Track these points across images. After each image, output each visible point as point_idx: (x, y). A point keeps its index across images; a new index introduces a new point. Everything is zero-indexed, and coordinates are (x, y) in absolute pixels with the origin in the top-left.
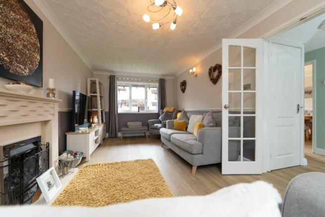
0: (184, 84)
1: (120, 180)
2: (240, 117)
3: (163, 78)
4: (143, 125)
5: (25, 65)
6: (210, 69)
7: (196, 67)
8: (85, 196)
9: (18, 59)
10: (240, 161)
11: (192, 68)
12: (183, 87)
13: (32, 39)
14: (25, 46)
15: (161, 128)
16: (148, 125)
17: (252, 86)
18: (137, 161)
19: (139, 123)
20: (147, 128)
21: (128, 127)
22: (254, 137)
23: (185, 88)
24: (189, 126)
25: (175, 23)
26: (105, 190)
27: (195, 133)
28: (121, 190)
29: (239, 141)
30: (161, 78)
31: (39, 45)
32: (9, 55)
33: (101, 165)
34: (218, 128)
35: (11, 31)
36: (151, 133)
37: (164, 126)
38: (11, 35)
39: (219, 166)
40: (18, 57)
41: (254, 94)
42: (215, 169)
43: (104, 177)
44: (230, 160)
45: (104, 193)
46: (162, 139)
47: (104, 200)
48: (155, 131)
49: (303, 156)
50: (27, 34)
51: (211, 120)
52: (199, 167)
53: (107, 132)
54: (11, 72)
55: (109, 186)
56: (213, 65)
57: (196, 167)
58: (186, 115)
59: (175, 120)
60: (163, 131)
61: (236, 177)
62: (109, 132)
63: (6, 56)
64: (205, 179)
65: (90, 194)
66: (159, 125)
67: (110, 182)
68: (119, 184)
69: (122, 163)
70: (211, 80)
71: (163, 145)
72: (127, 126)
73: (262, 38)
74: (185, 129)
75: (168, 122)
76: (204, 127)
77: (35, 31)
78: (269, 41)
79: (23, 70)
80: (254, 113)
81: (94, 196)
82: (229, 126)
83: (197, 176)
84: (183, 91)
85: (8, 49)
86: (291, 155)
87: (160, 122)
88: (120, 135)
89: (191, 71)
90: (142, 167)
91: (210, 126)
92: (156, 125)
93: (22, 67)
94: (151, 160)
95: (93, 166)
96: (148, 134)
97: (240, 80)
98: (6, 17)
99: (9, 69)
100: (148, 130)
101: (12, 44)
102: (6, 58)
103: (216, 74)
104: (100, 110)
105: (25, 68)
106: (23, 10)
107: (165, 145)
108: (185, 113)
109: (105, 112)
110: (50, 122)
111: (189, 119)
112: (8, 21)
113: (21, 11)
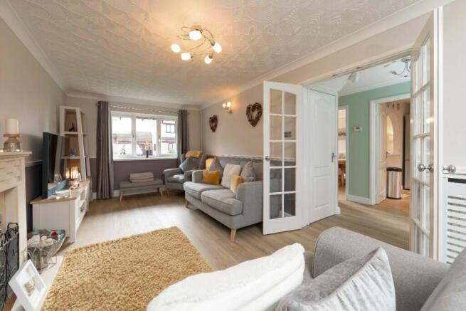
0: (214, 120)
1: (138, 263)
2: (281, 169)
3: (184, 109)
4: (155, 178)
6: (248, 108)
7: (231, 101)
8: (91, 293)
10: (281, 217)
11: (226, 101)
12: (214, 125)
15: (184, 181)
16: (163, 177)
17: (292, 134)
18: (156, 232)
19: (150, 175)
20: (162, 182)
21: (131, 182)
22: (294, 190)
23: (216, 126)
24: (224, 179)
25: (211, 57)
26: (120, 279)
27: (233, 189)
28: (145, 275)
29: (281, 196)
30: (182, 108)
33: (100, 245)
34: (259, 182)
36: (168, 189)
37: (189, 178)
39: (259, 225)
41: (294, 144)
42: (256, 230)
43: (112, 261)
44: (272, 217)
45: (120, 284)
46: (187, 197)
47: (123, 292)
48: (175, 186)
49: (337, 204)
51: (250, 172)
52: (238, 230)
53: (93, 191)
55: (124, 273)
56: (253, 103)
57: (235, 231)
58: (218, 164)
59: (204, 171)
60: (188, 186)
61: (278, 235)
62: (97, 191)
64: (246, 243)
65: (98, 288)
66: (181, 177)
67: (124, 268)
68: (138, 267)
69: (133, 237)
70: (250, 120)
71: (188, 205)
72: (129, 180)
73: (302, 84)
74: (218, 182)
75: (196, 173)
76: (243, 182)
78: (308, 89)
80: (294, 163)
81: (106, 290)
82: (271, 178)
83: (237, 241)
84: (214, 129)
86: (327, 205)
87: (182, 172)
88: (116, 193)
89: (224, 105)
90: (166, 240)
91: (250, 181)
92: (175, 176)
94: (174, 228)
95: (87, 248)
96: (162, 189)
97: (281, 126)
100: (164, 184)
103: (255, 114)
104: (83, 157)
107: (192, 205)
108: (217, 160)
109: (91, 160)
110: (15, 189)
111: (223, 170)
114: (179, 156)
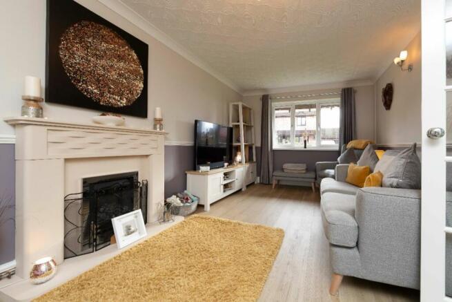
0: (388, 93)
3: (349, 86)
4: (307, 170)
5: (121, 95)
9: (111, 90)
12: (388, 98)
13: (132, 66)
14: (120, 75)
16: (315, 170)
21: (283, 171)
30: (346, 86)
31: (142, 71)
32: (99, 87)
35: (103, 62)
38: (102, 67)
40: (111, 88)
50: (125, 63)
54: (101, 103)
57: (340, 278)
62: (260, 176)
63: (95, 89)
75: (338, 167)
77: (135, 57)
79: (119, 101)
84: (388, 105)
85: (98, 81)
89: (396, 60)
92: (327, 171)
93: (117, 97)
94: (279, 231)
98: (96, 49)
99: (100, 102)
101: (103, 75)
102: (95, 91)
104: (243, 144)
105: (121, 99)
106: (119, 38)
109: (256, 148)
110: (150, 157)
112: (98, 53)
113: (116, 40)
114: (340, 147)
